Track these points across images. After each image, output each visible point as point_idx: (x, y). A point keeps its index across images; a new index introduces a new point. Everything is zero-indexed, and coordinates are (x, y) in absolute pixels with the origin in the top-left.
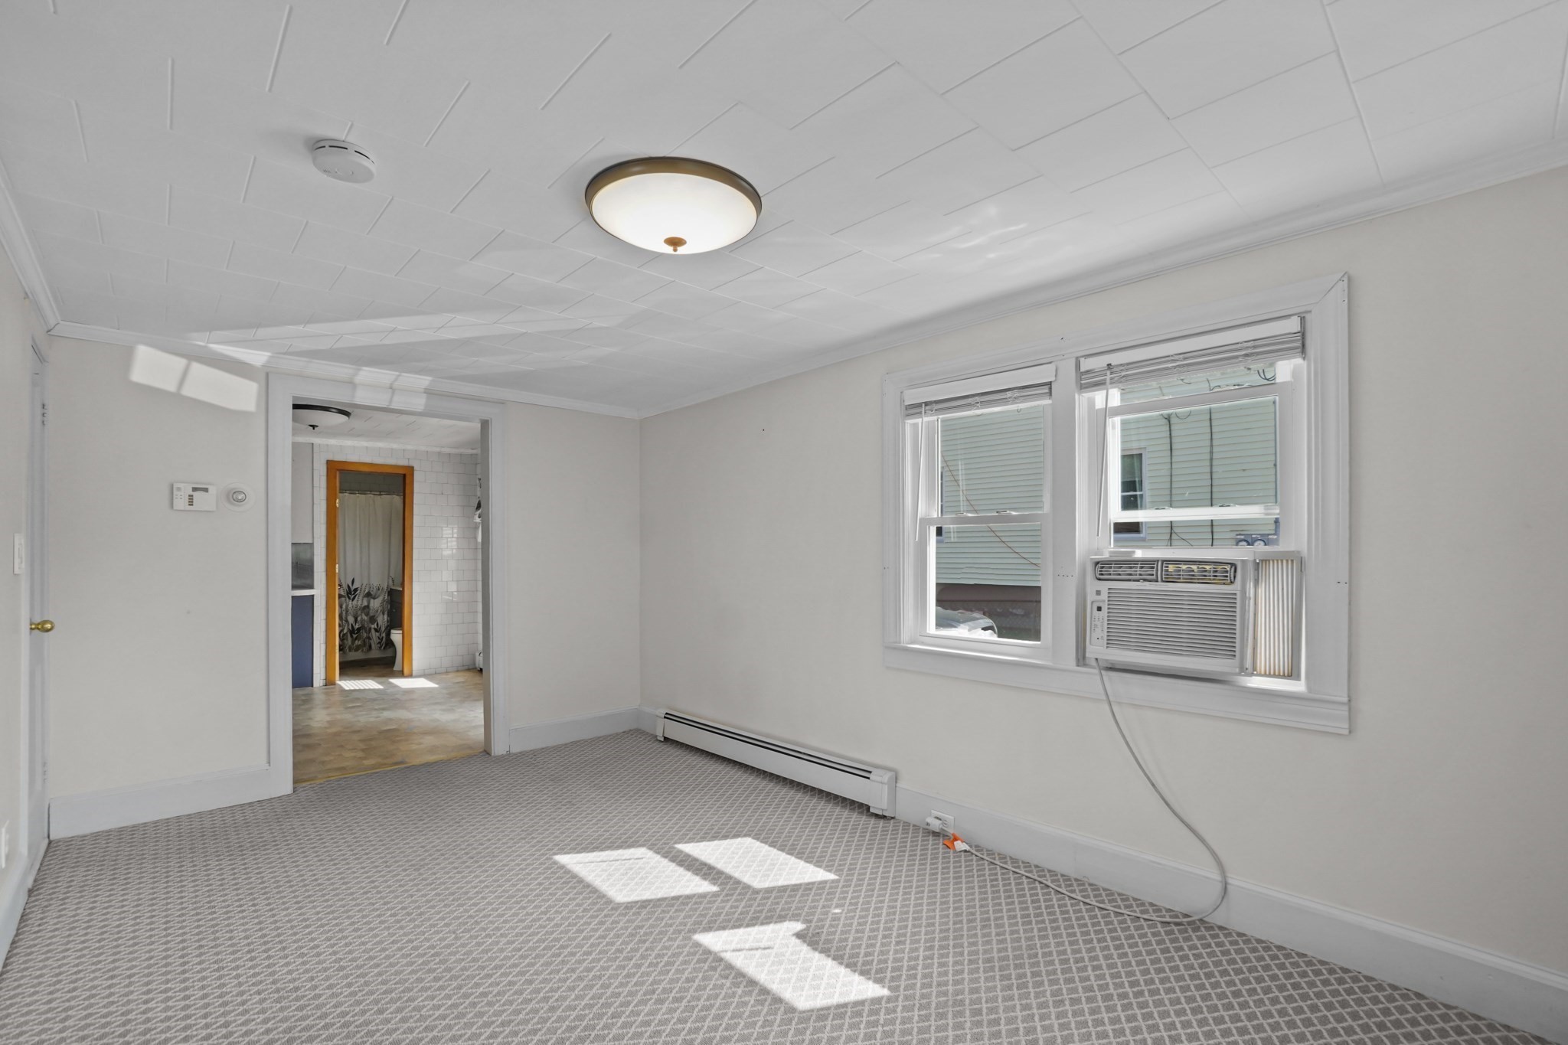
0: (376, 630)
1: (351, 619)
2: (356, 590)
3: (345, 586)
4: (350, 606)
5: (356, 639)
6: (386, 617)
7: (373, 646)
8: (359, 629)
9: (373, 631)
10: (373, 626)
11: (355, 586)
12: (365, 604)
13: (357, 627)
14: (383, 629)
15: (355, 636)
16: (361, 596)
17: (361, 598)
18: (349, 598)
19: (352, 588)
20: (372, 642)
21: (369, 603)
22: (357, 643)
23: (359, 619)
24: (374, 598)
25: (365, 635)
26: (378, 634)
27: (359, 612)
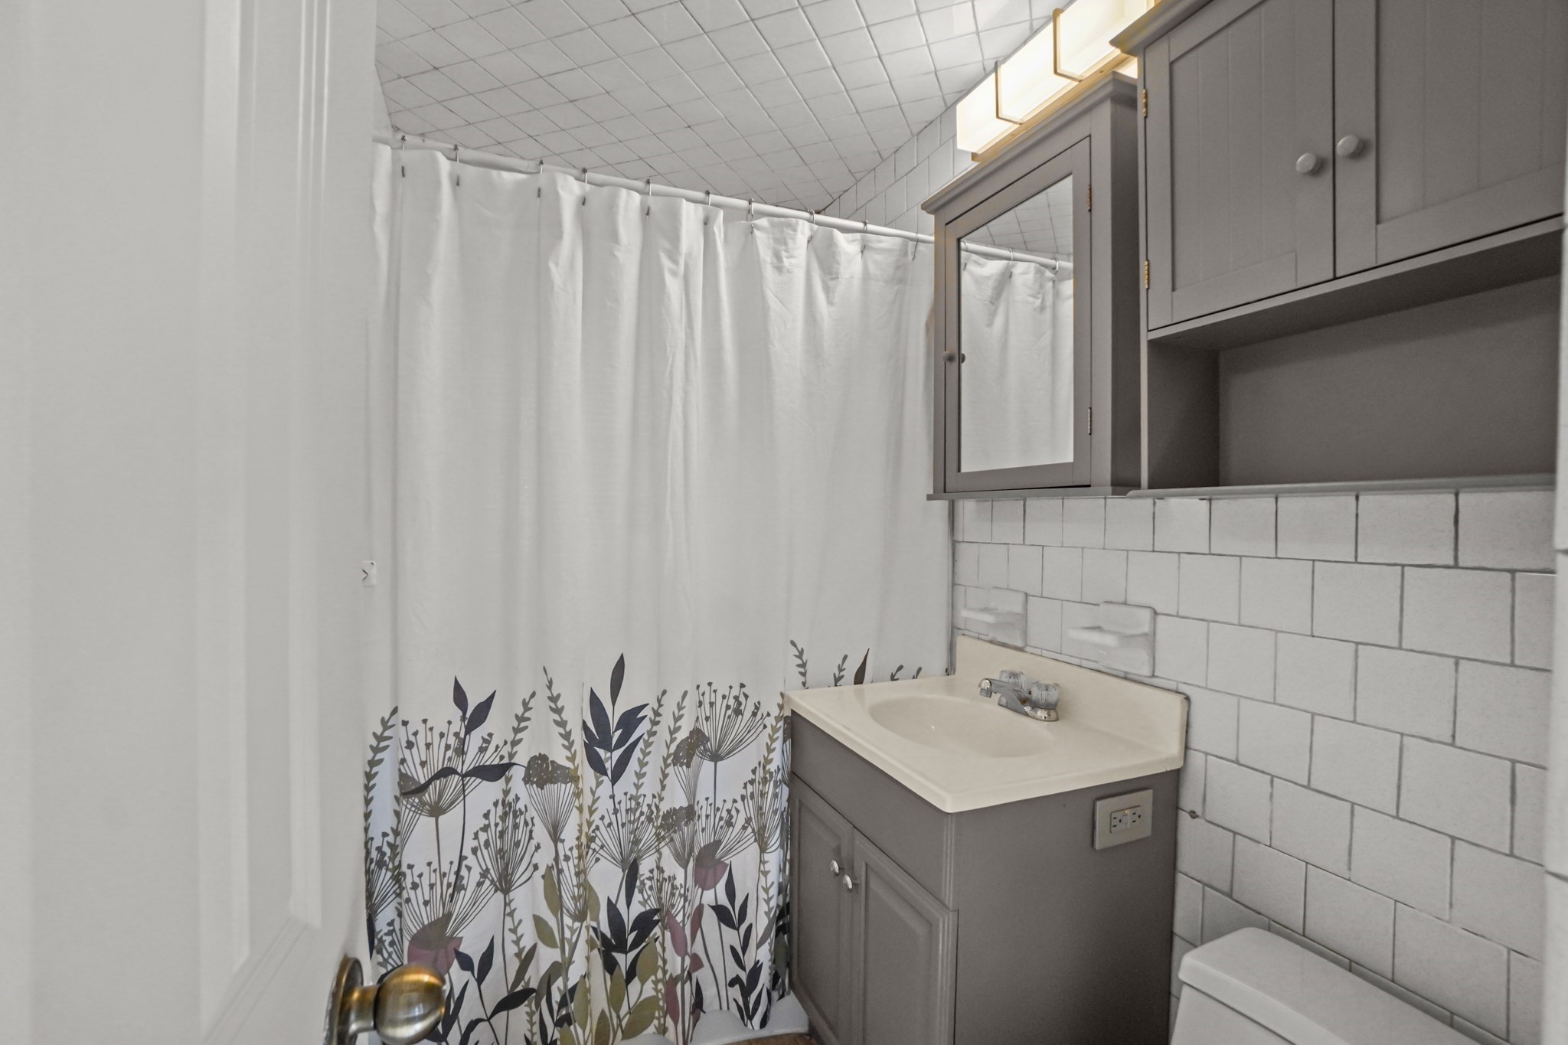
0: (723, 915)
1: (607, 880)
2: (630, 720)
3: (578, 714)
4: (605, 806)
5: (631, 974)
6: (774, 858)
7: (709, 993)
8: (645, 923)
9: (710, 919)
10: (708, 897)
11: (624, 704)
12: (676, 799)
13: (630, 914)
14: (760, 919)
15: (623, 960)
16: (659, 751)
17: (655, 762)
18: (597, 765)
19: (614, 714)
20: (703, 975)
21: (691, 792)
22: (639, 991)
23: (645, 867)
24: (716, 757)
25: (675, 964)
26: (732, 937)
27: (648, 834)
